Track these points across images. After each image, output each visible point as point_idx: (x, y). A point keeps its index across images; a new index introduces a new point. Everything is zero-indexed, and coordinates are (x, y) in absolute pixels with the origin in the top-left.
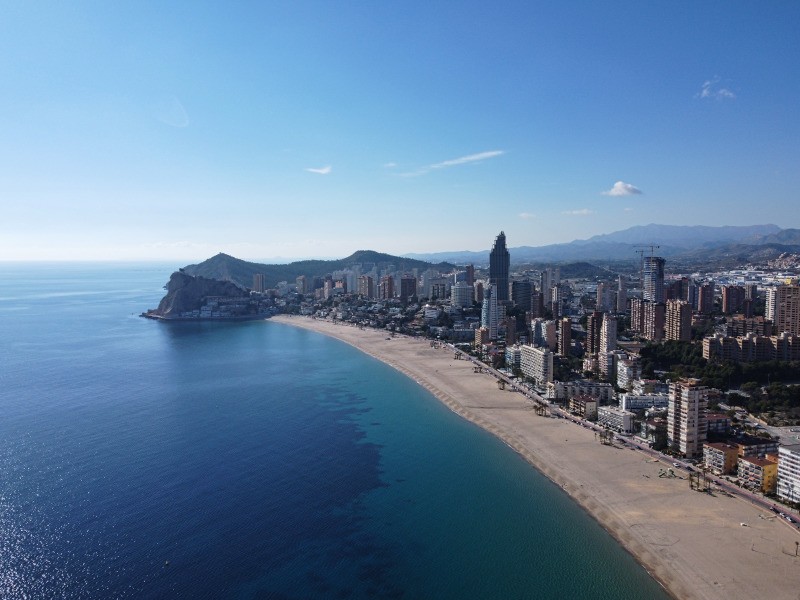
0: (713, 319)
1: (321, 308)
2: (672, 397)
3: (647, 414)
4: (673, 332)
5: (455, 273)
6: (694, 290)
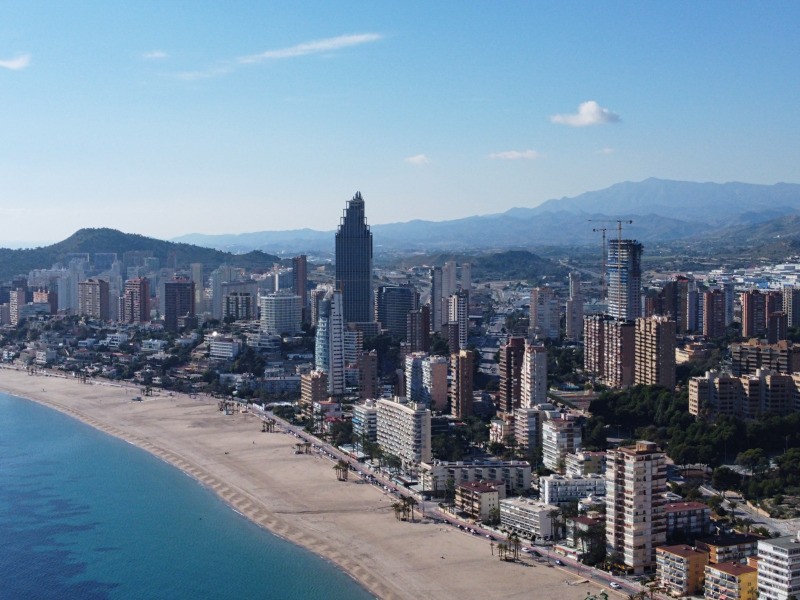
1: (3, 344)
3: (580, 507)
4: (646, 372)
5: (277, 273)
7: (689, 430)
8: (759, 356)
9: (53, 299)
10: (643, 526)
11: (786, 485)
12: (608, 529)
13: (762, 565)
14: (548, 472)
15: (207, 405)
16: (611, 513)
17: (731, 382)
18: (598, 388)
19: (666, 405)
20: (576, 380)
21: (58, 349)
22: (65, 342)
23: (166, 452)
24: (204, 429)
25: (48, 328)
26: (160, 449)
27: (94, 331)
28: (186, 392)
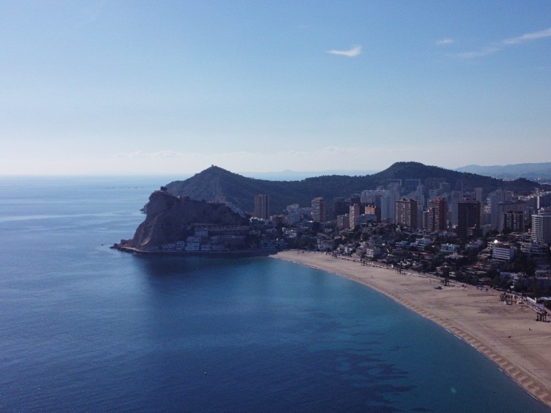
1: (344, 243)
5: (538, 195)
9: (378, 212)
15: (492, 297)
21: (382, 247)
22: (386, 243)
23: (462, 332)
24: (491, 315)
25: (375, 232)
26: (458, 329)
27: (407, 235)
28: (474, 285)
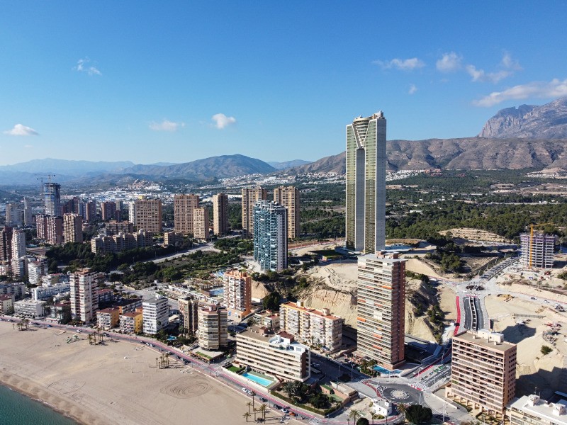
0: (97, 225)
2: (72, 284)
3: (54, 300)
4: (69, 236)
6: (82, 206)
7: (94, 259)
8: (117, 227)
10: (88, 303)
11: (138, 276)
12: (72, 307)
13: (144, 311)
14: (35, 286)
16: (73, 300)
17: (109, 238)
18: (47, 245)
19: (82, 250)
20: (34, 243)
